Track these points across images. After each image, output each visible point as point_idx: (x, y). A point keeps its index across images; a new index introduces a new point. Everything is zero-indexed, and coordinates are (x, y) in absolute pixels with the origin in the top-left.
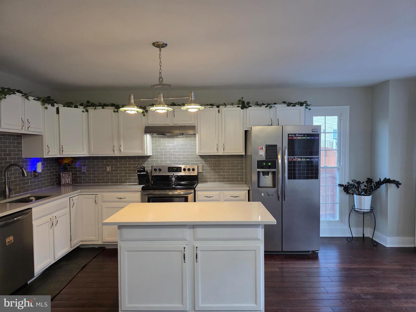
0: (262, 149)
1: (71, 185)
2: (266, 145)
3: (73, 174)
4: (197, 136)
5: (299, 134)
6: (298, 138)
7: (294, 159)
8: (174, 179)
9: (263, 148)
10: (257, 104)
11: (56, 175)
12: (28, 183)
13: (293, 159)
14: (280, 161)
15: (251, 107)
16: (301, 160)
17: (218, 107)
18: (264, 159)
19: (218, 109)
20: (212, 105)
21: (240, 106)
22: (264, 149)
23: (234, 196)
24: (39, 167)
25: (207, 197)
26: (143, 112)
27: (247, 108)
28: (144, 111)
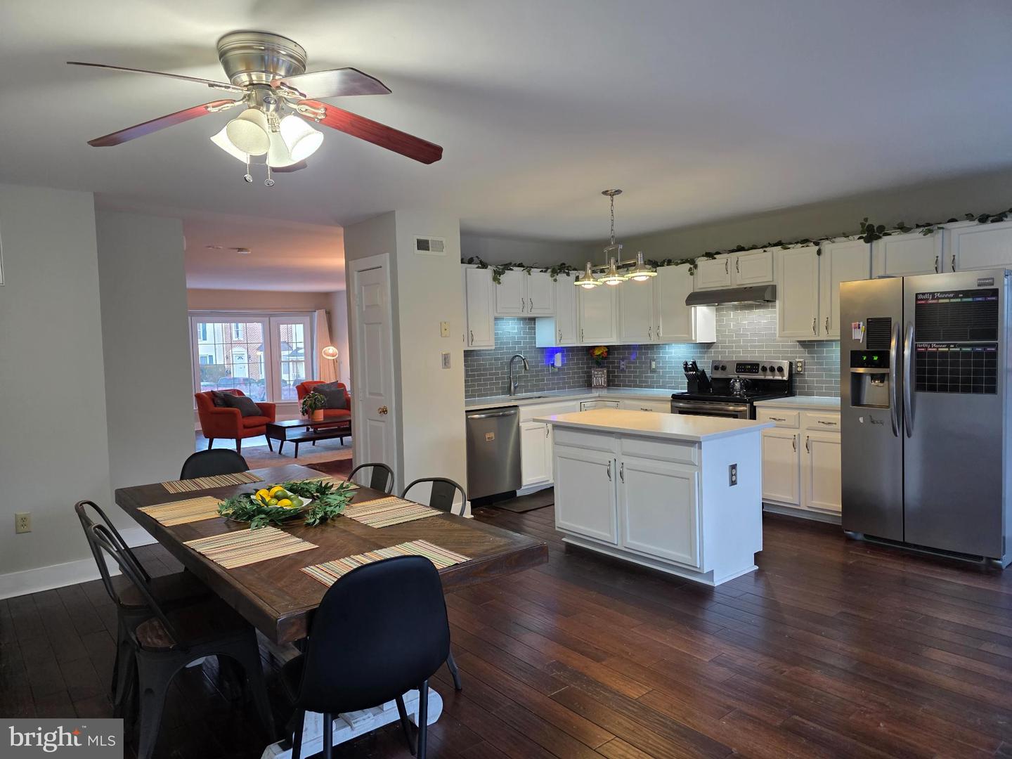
0: (859, 328)
1: (605, 387)
2: (868, 319)
3: (608, 372)
4: (777, 302)
5: (942, 293)
6: (941, 301)
7: (930, 347)
8: (737, 385)
9: (861, 326)
10: (903, 228)
11: (586, 372)
12: (543, 380)
13: (927, 348)
14: (893, 353)
15: (890, 235)
16: (947, 349)
17: (817, 244)
18: (864, 348)
19: (817, 248)
20: (805, 242)
21: (864, 235)
22: (863, 327)
23: (826, 421)
24: (558, 360)
25: (774, 419)
26: (690, 269)
27: (880, 238)
28: (692, 266)
